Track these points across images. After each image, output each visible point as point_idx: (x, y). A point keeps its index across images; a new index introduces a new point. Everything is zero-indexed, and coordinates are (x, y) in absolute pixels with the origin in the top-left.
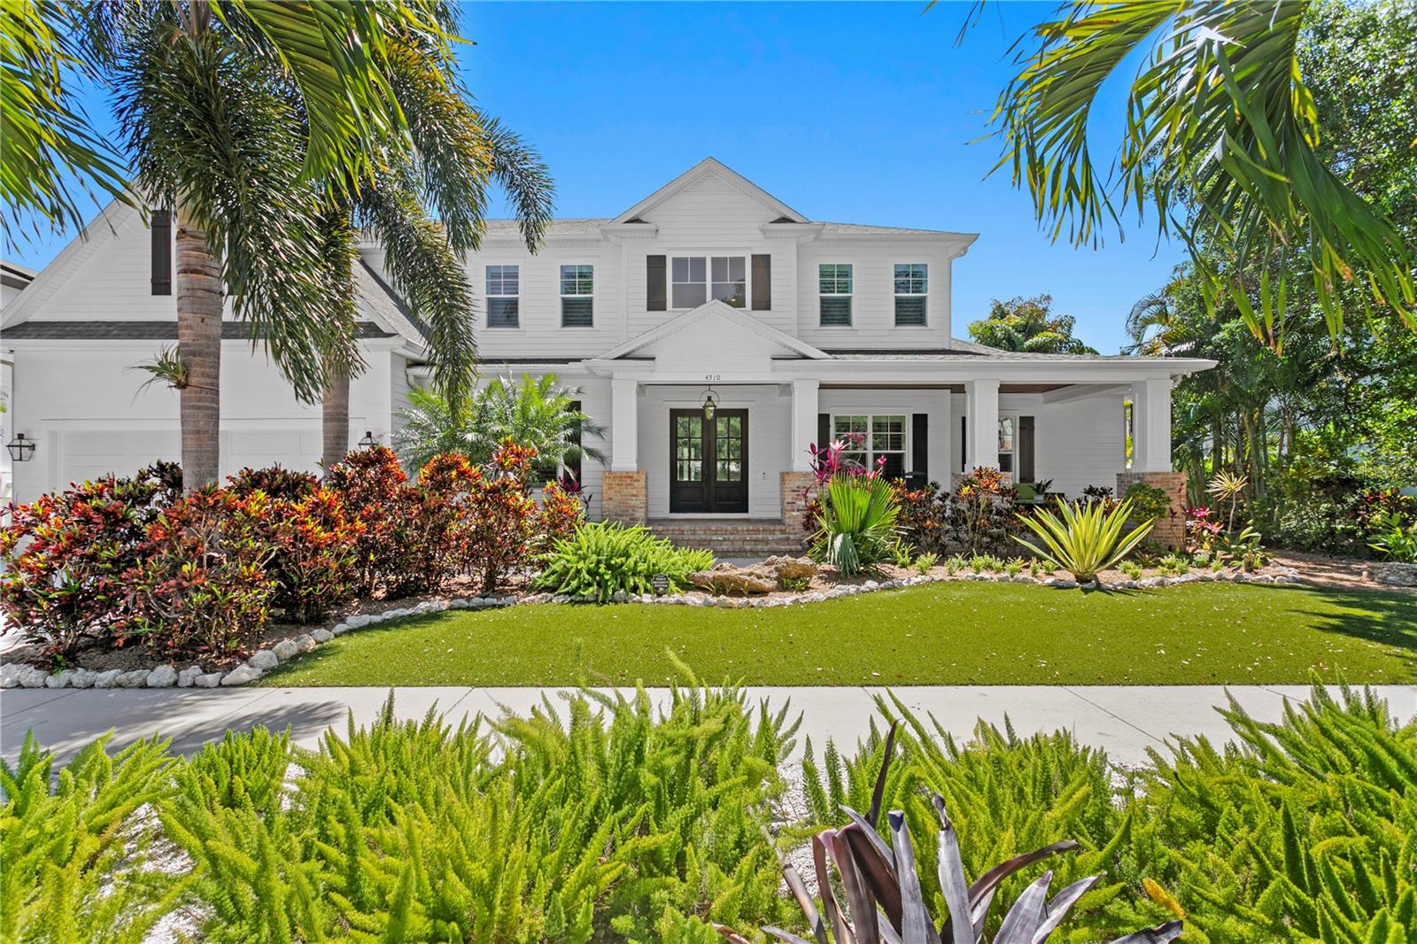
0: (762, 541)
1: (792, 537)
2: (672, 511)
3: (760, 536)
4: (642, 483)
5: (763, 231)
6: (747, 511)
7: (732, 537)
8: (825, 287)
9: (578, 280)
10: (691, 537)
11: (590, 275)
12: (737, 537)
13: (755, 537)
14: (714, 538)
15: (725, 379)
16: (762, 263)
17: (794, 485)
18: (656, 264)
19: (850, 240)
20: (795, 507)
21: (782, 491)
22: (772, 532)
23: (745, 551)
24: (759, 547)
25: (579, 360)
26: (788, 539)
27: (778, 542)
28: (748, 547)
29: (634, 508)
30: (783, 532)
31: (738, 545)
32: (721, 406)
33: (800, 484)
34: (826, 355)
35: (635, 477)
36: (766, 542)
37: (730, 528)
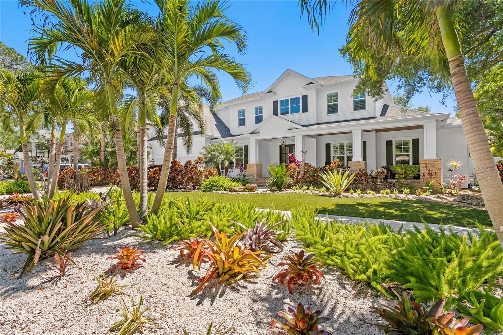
5: (304, 88)
8: (329, 101)
9: (259, 110)
11: (262, 109)
15: (277, 137)
16: (305, 98)
18: (275, 103)
19: (339, 84)
25: (239, 135)
29: (254, 174)
32: (287, 144)
34: (302, 127)
35: (254, 165)
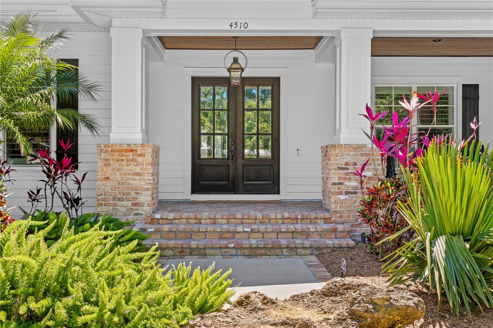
0: (302, 233)
1: (340, 227)
2: (194, 191)
3: (299, 227)
4: (148, 158)
6: (278, 193)
7: (262, 228)
10: (210, 228)
12: (270, 227)
13: (292, 227)
14: (240, 229)
17: (341, 162)
20: (343, 188)
21: (324, 168)
22: (313, 221)
23: (280, 248)
24: (298, 241)
26: (335, 230)
27: (322, 234)
28: (284, 242)
29: (137, 192)
30: (327, 221)
31: (270, 238)
33: (348, 159)
35: (139, 150)
36: (307, 234)
37: (259, 215)
